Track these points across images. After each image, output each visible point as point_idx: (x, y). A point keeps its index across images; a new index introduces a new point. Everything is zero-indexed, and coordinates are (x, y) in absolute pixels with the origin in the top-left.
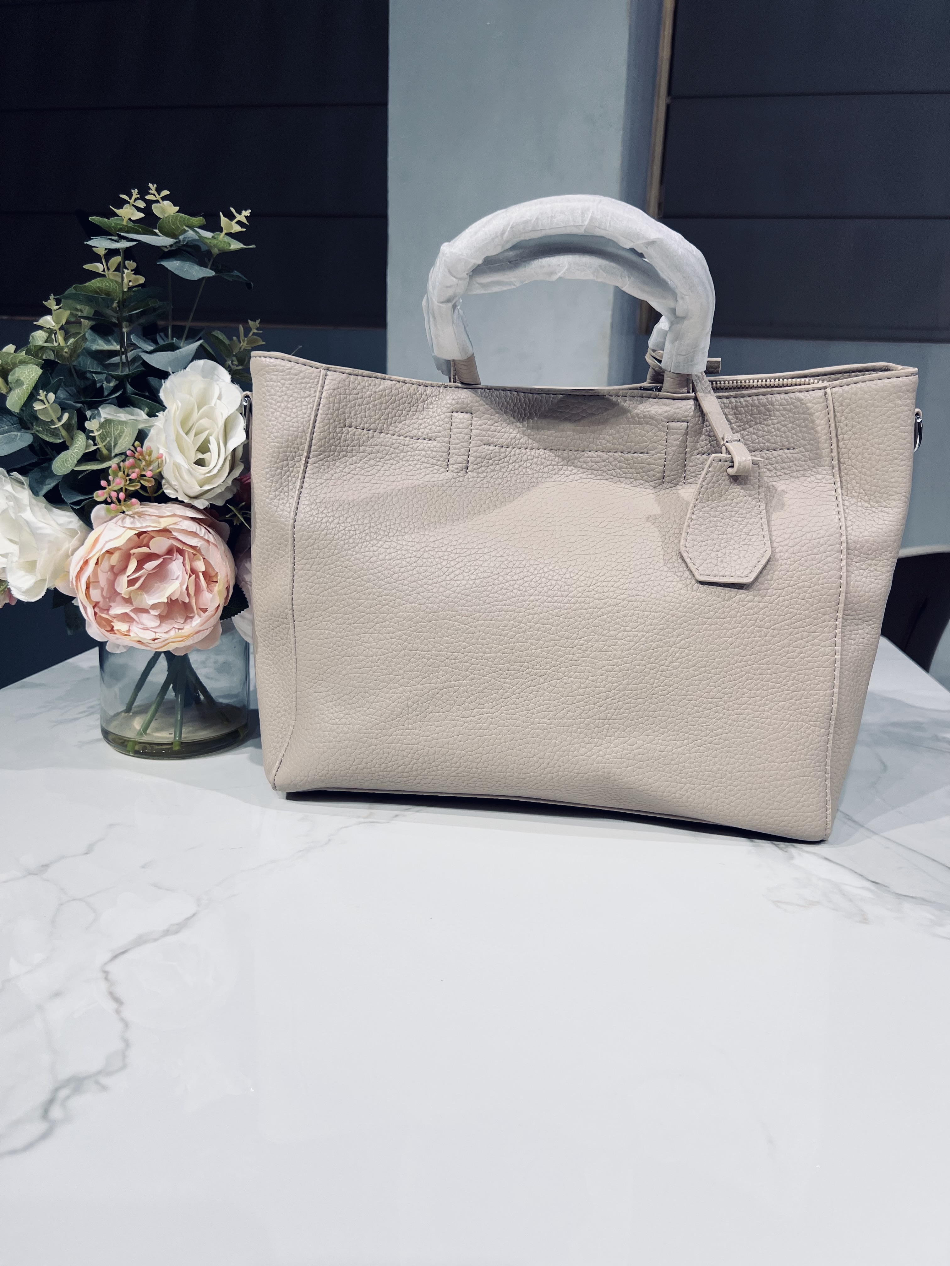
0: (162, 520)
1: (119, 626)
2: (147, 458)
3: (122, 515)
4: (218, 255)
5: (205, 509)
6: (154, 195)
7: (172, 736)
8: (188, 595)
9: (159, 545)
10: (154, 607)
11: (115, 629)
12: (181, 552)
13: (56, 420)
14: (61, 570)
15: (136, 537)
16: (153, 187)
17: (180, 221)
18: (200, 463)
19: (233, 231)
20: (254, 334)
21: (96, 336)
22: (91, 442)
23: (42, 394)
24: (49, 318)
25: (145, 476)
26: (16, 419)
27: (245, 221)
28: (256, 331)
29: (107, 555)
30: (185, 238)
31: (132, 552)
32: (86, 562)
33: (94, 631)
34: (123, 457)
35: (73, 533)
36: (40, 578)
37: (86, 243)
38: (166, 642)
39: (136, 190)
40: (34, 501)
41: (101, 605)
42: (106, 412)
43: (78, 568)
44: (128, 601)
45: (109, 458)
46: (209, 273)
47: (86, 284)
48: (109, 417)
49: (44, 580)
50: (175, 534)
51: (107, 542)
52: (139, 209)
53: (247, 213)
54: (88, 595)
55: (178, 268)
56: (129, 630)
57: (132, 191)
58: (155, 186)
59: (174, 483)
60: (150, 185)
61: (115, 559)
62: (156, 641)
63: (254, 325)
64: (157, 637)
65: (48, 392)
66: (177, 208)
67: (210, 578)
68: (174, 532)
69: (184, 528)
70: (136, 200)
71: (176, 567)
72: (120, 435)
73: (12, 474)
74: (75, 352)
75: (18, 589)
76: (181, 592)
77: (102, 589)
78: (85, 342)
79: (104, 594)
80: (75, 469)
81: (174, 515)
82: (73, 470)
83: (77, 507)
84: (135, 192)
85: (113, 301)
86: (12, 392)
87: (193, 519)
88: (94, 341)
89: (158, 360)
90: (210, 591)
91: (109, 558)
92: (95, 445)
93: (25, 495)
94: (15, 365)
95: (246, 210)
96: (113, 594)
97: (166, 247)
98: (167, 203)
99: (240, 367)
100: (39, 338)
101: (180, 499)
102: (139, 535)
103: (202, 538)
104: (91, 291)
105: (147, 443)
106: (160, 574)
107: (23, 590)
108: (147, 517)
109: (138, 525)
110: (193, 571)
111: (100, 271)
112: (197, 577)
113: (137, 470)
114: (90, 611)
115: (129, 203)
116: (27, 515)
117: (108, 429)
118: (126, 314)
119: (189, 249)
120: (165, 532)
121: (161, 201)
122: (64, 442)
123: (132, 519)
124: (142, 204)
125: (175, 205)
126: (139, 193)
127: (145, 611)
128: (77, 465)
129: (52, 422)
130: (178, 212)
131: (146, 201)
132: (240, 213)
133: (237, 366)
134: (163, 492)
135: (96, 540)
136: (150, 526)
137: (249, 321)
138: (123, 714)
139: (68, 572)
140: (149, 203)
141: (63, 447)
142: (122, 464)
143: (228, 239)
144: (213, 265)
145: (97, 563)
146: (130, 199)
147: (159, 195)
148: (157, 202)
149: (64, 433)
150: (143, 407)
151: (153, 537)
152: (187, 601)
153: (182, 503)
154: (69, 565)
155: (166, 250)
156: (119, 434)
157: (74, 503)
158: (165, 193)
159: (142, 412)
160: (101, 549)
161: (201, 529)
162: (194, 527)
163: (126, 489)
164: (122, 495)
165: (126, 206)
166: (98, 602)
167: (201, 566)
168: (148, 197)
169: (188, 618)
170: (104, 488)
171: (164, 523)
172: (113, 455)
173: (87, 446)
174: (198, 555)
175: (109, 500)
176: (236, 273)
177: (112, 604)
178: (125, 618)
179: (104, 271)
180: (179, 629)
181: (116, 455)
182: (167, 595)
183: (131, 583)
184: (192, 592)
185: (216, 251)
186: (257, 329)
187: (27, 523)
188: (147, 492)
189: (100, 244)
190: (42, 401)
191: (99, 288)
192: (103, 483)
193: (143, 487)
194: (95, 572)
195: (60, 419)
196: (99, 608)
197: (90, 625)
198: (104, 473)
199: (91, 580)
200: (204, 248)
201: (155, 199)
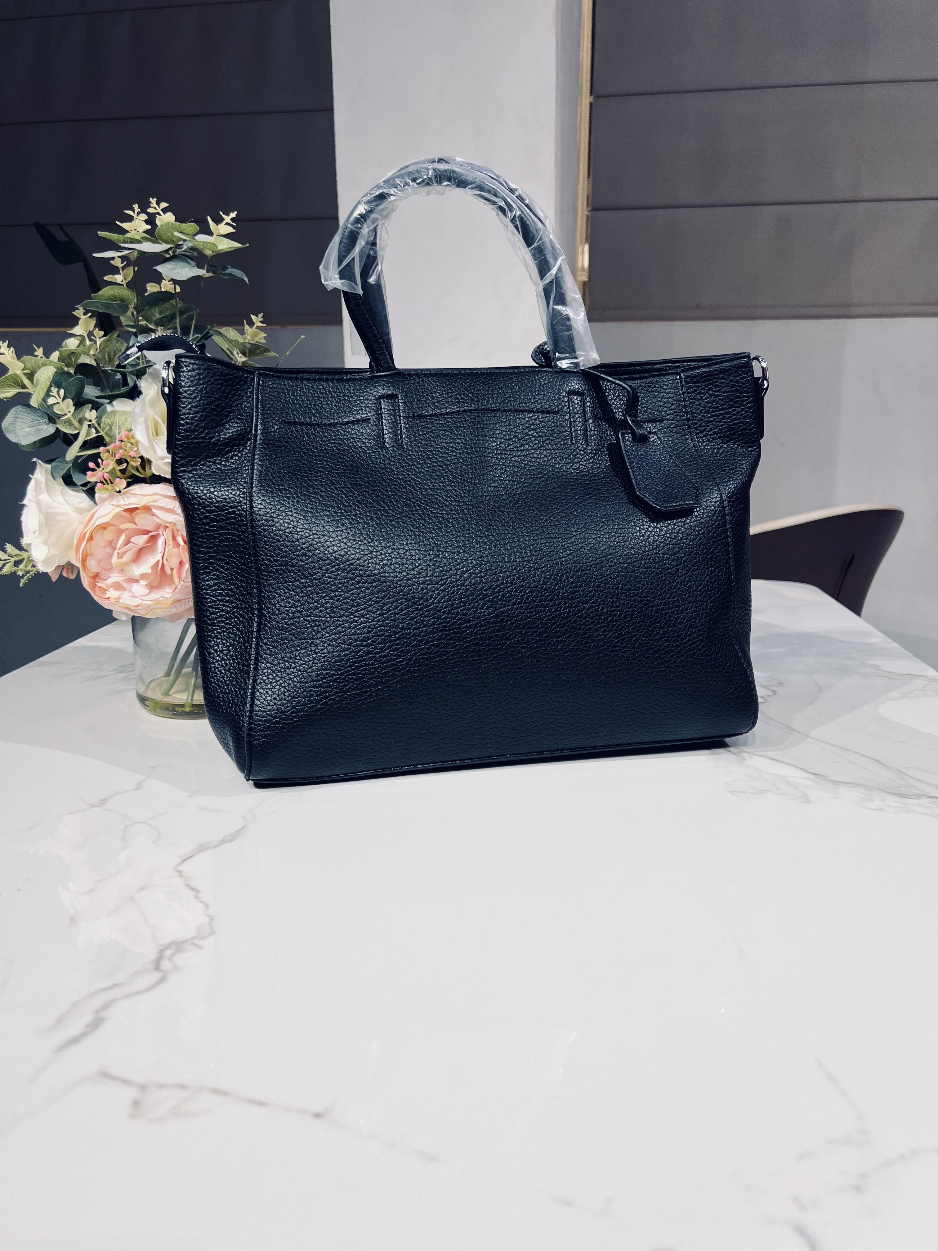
0: (146, 498)
4: (212, 256)
6: (155, 208)
10: (142, 577)
12: (165, 528)
13: (68, 413)
16: (153, 201)
17: (174, 228)
19: (224, 233)
20: (257, 327)
22: (94, 430)
23: (55, 391)
24: (78, 326)
27: (232, 222)
28: (258, 325)
31: (122, 527)
32: (83, 537)
41: (100, 575)
44: (121, 571)
45: (108, 444)
47: (99, 293)
48: (116, 409)
50: (154, 511)
51: (98, 518)
53: (233, 215)
55: (170, 271)
57: (134, 206)
58: (155, 199)
60: (151, 199)
61: (107, 534)
62: (141, 608)
63: (257, 319)
64: (143, 604)
65: (59, 389)
66: (175, 217)
68: (154, 508)
69: (162, 505)
70: (138, 214)
77: (99, 561)
79: (101, 565)
80: (78, 455)
81: (156, 494)
82: (76, 456)
83: (85, 489)
84: (136, 206)
85: (127, 306)
86: (36, 391)
91: (102, 533)
92: (97, 432)
94: (39, 368)
95: (232, 212)
97: (162, 252)
98: (166, 214)
100: (71, 343)
102: (127, 512)
104: (105, 299)
106: (149, 547)
107: (43, 561)
108: (133, 496)
111: (118, 282)
115: (134, 217)
117: (113, 419)
120: (146, 509)
121: (161, 213)
124: (144, 217)
125: (173, 214)
126: (140, 207)
127: (136, 581)
130: (174, 220)
131: (148, 214)
132: (229, 215)
135: (92, 517)
136: (134, 504)
137: (253, 315)
140: (151, 216)
141: (74, 437)
143: (221, 240)
146: (134, 214)
147: (159, 207)
149: (76, 424)
151: (138, 514)
155: (161, 255)
156: (122, 423)
157: (82, 485)
158: (164, 205)
160: (95, 524)
165: (132, 221)
166: (98, 573)
168: (150, 210)
170: (94, 470)
171: (145, 501)
173: (87, 435)
176: (233, 270)
177: (107, 574)
178: (118, 586)
179: (122, 281)
182: (151, 566)
183: (121, 555)
185: (210, 253)
186: (260, 323)
190: (55, 397)
191: (112, 295)
196: (99, 578)
201: (156, 211)
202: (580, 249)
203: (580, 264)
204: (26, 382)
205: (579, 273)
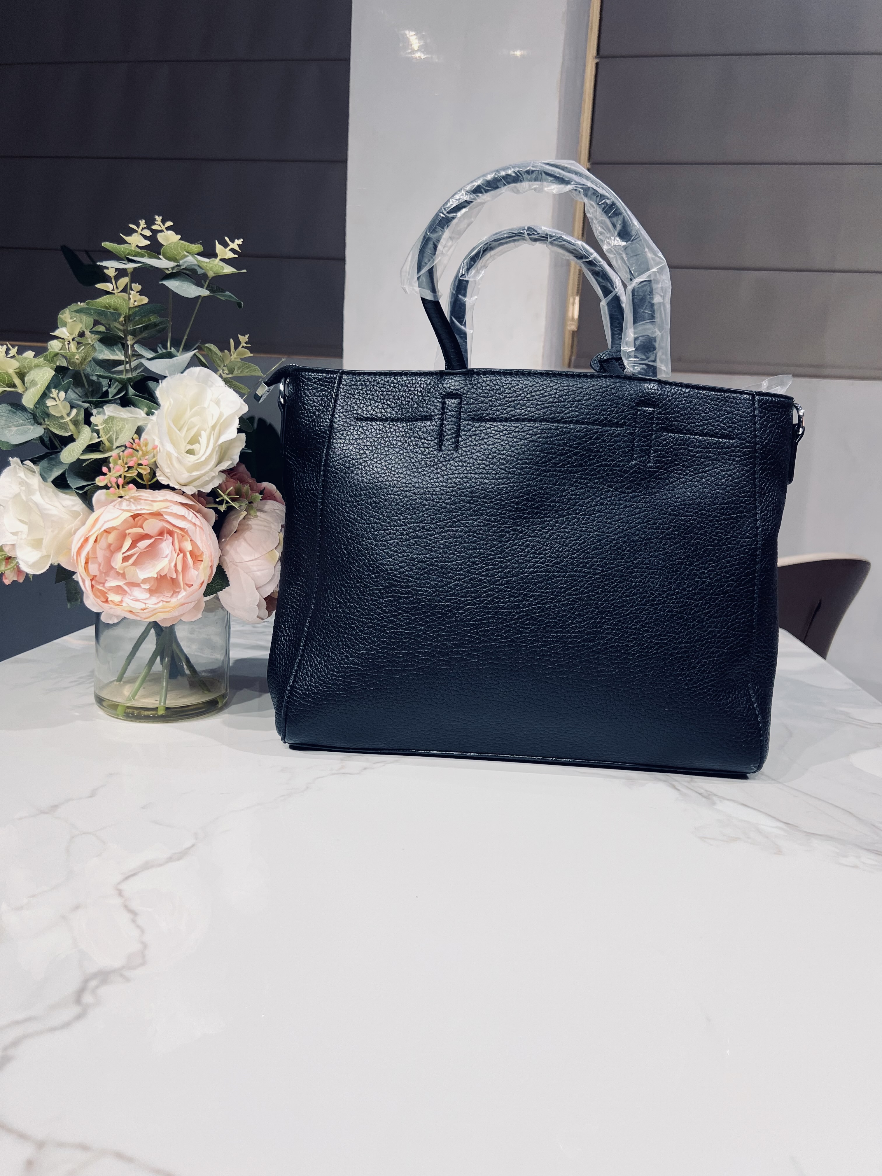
0: (155, 504)
1: (113, 597)
2: (144, 448)
3: (120, 499)
4: (213, 277)
5: (193, 495)
6: (159, 225)
7: (158, 702)
8: (176, 571)
9: (152, 526)
10: (145, 581)
11: (110, 599)
12: (171, 533)
13: (65, 416)
14: (63, 547)
15: (131, 519)
16: (159, 219)
17: (181, 247)
18: (190, 452)
19: (226, 257)
20: (243, 347)
21: (104, 347)
22: (95, 435)
23: (54, 392)
24: (64, 330)
25: (141, 465)
26: (29, 415)
27: (237, 248)
28: (245, 345)
29: (105, 534)
30: (184, 262)
31: (128, 531)
32: (86, 540)
33: (91, 602)
34: (123, 448)
35: (75, 515)
36: (45, 554)
37: (98, 263)
38: (154, 612)
39: (144, 221)
40: (43, 486)
41: (97, 579)
42: (111, 410)
43: (79, 545)
44: (123, 575)
45: (110, 449)
46: (204, 292)
47: (98, 300)
48: (112, 414)
49: (48, 556)
50: (167, 517)
51: (105, 522)
52: (145, 237)
53: (240, 241)
54: (86, 569)
55: (177, 287)
56: (122, 601)
57: (140, 221)
58: (161, 218)
59: (167, 470)
60: (156, 217)
61: (112, 538)
62: (145, 611)
63: (243, 339)
64: (147, 607)
65: (59, 391)
66: (179, 237)
67: (196, 557)
68: (167, 515)
69: (174, 511)
70: (143, 229)
71: (166, 547)
72: (121, 430)
73: (25, 463)
74: (85, 360)
75: (26, 562)
76: (170, 569)
77: (100, 565)
78: (94, 352)
79: (101, 568)
80: (81, 458)
81: (166, 500)
82: (78, 459)
83: (81, 492)
84: (142, 223)
85: (120, 315)
86: (28, 391)
87: (183, 504)
88: (101, 351)
89: (156, 366)
90: (197, 569)
91: (107, 537)
92: (99, 437)
93: (35, 481)
94: (30, 369)
95: (238, 239)
96: (109, 569)
97: (167, 269)
98: (170, 233)
99: (230, 376)
100: (54, 346)
101: (171, 485)
102: (135, 516)
103: (190, 521)
104: (102, 307)
105: (144, 436)
106: (151, 552)
107: (30, 563)
108: (142, 501)
109: (133, 507)
110: (181, 550)
111: (110, 290)
112: (185, 556)
113: (135, 459)
114: (88, 583)
115: (136, 231)
116: (37, 498)
117: (110, 425)
118: (131, 328)
119: (187, 272)
120: (157, 515)
121: (165, 230)
122: (72, 435)
123: (128, 502)
124: (148, 233)
125: (177, 234)
126: (146, 223)
127: (137, 585)
128: (82, 454)
129: (62, 417)
130: (180, 239)
131: (152, 230)
132: (233, 242)
133: (227, 374)
134: (157, 480)
135: (96, 520)
136: (144, 509)
137: (239, 336)
138: (115, 683)
139: (71, 549)
140: (155, 232)
141: (71, 439)
142: (121, 454)
143: (222, 264)
144: (208, 286)
145: (96, 541)
146: (138, 228)
147: (164, 225)
148: (162, 231)
149: (72, 427)
150: (142, 407)
151: (147, 519)
152: (174, 576)
153: (173, 489)
154: (72, 542)
155: (168, 272)
157: (78, 488)
158: (169, 223)
159: (141, 411)
160: (100, 529)
161: (189, 514)
162: (183, 511)
163: (125, 477)
164: (121, 481)
165: (135, 234)
166: (96, 576)
167: (188, 547)
168: (154, 227)
169: (175, 593)
170: (105, 474)
171: (156, 507)
172: (114, 447)
173: (91, 439)
174: (186, 536)
175: (109, 485)
176: (228, 293)
177: (107, 578)
178: (119, 590)
179: (113, 290)
180: (166, 602)
181: (117, 447)
182: (157, 571)
183: (126, 559)
184: (180, 568)
185: (211, 274)
186: (246, 343)
187: (36, 504)
188: (142, 479)
189: (111, 267)
190: (54, 399)
191: (108, 304)
192: (105, 469)
193: (140, 475)
194: (94, 549)
195: (68, 415)
196: (96, 581)
197: (88, 597)
198: (105, 461)
199: (90, 555)
200: (200, 271)
201: (160, 229)
202: (571, 300)
203: (570, 315)
204: (17, 381)
205: (569, 323)
